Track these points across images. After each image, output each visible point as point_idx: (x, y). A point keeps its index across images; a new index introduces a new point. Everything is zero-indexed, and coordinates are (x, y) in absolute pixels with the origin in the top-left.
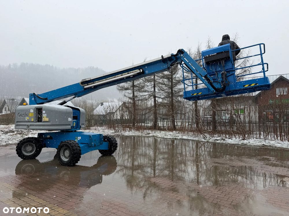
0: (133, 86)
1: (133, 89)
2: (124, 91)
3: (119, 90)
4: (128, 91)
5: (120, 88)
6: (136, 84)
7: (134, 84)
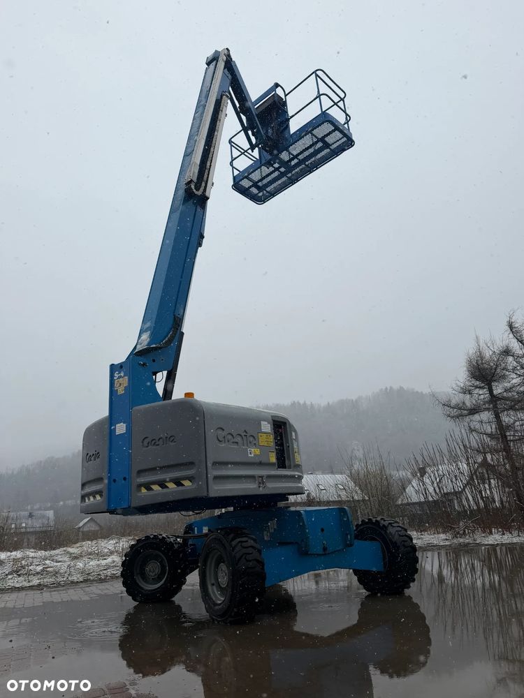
0: (494, 399)
1: (495, 407)
2: (467, 419)
3: (453, 417)
4: (476, 417)
5: (455, 412)
6: (499, 391)
7: (495, 392)
